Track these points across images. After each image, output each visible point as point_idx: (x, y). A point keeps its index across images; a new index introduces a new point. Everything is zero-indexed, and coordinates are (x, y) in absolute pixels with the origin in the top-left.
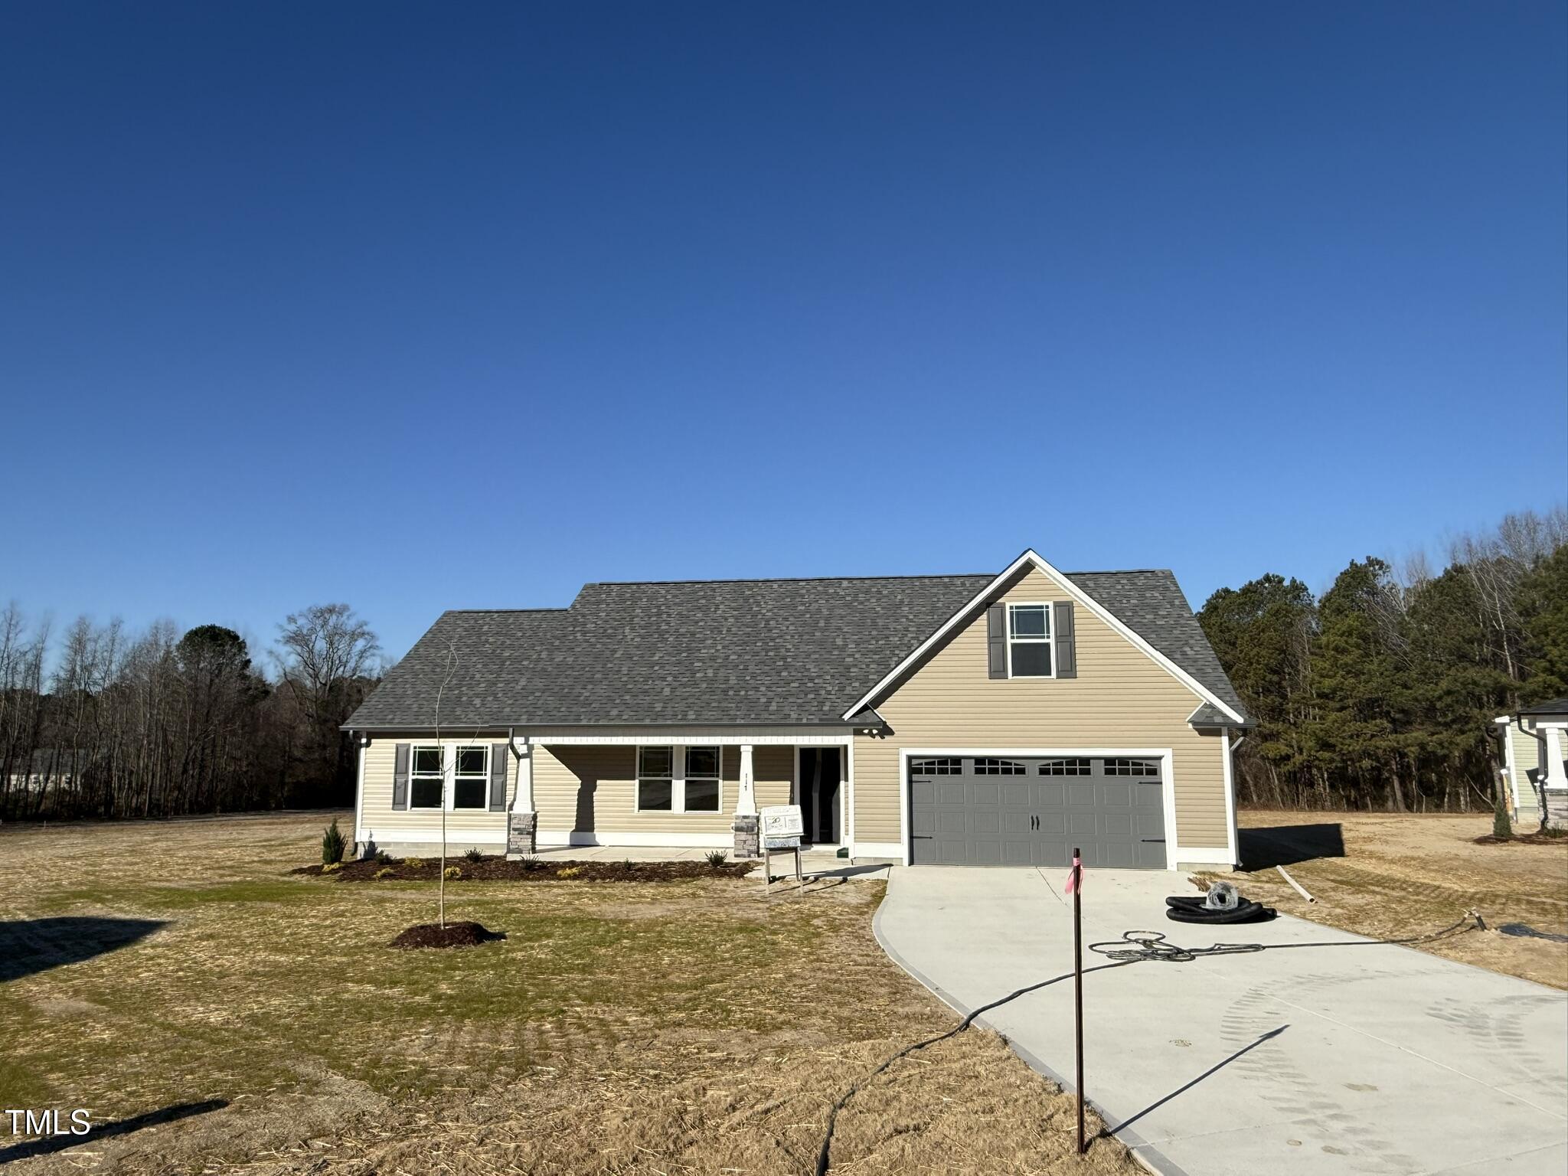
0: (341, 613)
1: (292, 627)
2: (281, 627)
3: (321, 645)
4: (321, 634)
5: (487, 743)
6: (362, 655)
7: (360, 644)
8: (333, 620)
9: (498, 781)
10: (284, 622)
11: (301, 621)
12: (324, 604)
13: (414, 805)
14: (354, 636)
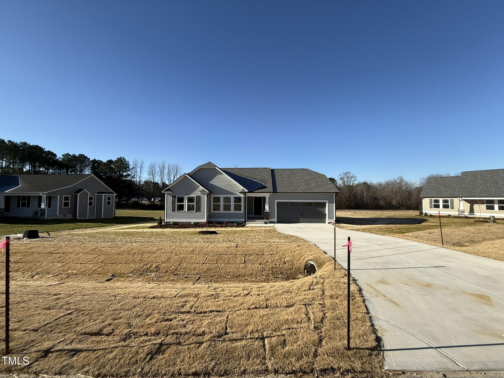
0: (349, 173)
1: (340, 177)
2: (338, 177)
3: (346, 179)
4: (346, 177)
5: (449, 199)
6: (354, 181)
7: (353, 179)
8: (348, 175)
9: (452, 205)
10: (339, 176)
11: (342, 175)
12: (346, 172)
13: (434, 208)
14: (352, 177)
